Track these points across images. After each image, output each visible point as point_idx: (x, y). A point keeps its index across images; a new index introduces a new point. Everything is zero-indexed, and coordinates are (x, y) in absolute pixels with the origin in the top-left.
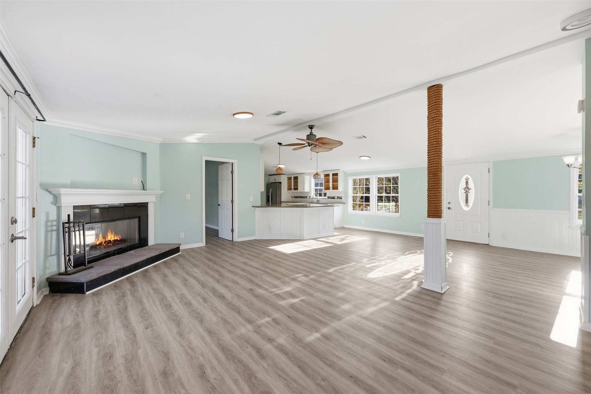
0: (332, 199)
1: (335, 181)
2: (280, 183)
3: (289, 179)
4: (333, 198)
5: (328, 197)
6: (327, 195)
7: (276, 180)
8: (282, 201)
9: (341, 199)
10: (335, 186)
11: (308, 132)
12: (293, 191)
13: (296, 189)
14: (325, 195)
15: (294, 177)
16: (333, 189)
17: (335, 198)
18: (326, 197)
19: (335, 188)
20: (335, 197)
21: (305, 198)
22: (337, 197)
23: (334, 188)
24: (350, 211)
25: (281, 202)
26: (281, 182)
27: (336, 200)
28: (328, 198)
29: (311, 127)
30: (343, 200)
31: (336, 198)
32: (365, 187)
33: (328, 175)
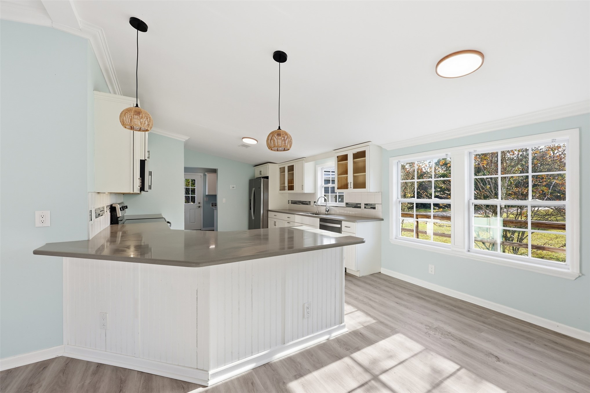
0: (355, 207)
1: (360, 169)
2: (267, 178)
3: (282, 170)
4: (357, 206)
5: (347, 204)
6: (346, 200)
7: (262, 173)
8: (270, 208)
9: (374, 208)
10: (360, 180)
12: (287, 191)
13: (291, 188)
14: (341, 197)
15: (288, 166)
16: (354, 188)
17: (360, 207)
18: (344, 204)
19: (360, 184)
20: (360, 204)
21: (307, 204)
22: (365, 204)
23: (356, 186)
24: (394, 236)
25: (268, 211)
26: (268, 176)
27: (362, 211)
28: (347, 207)
30: (378, 212)
31: (363, 206)
32: (430, 182)
33: (345, 158)
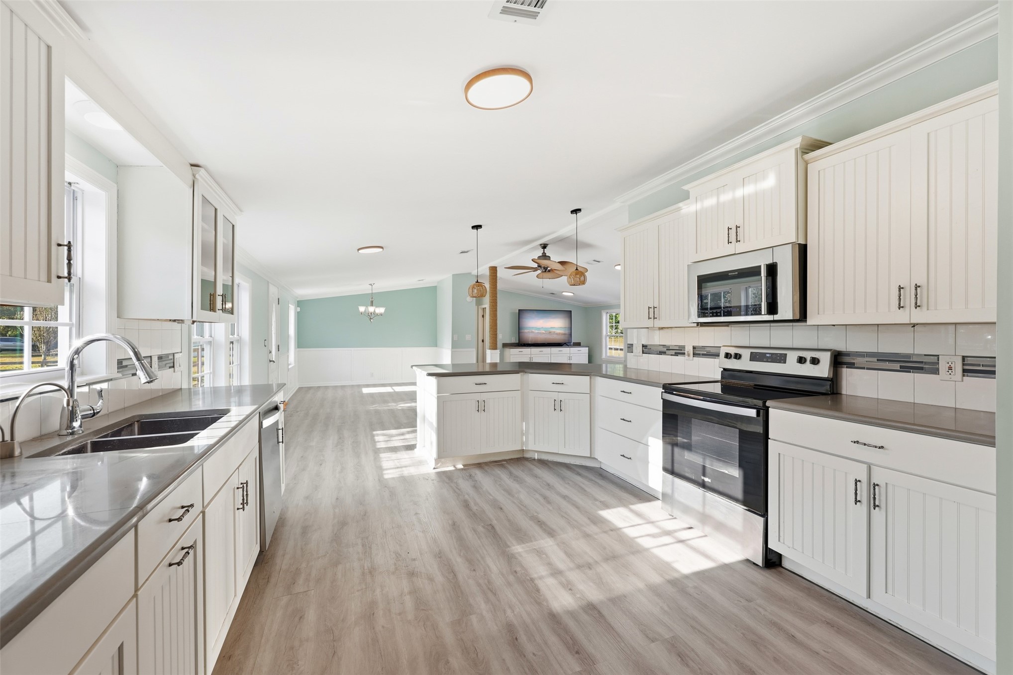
11: (540, 252)
29: (544, 246)
